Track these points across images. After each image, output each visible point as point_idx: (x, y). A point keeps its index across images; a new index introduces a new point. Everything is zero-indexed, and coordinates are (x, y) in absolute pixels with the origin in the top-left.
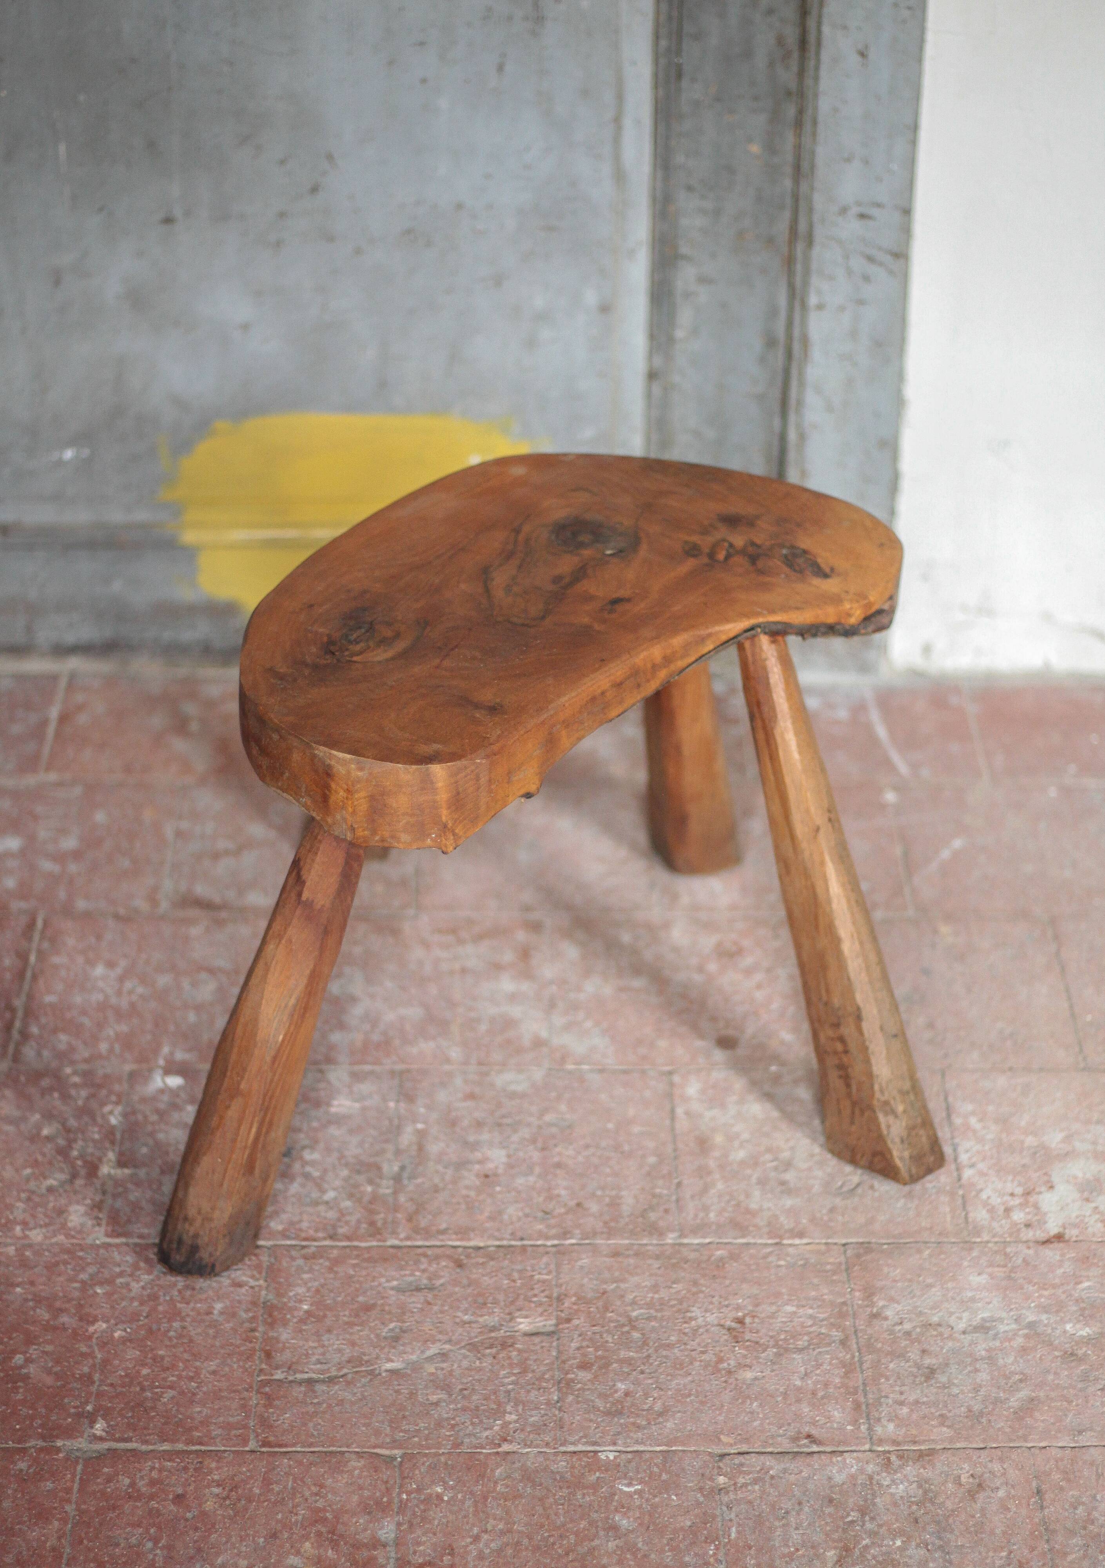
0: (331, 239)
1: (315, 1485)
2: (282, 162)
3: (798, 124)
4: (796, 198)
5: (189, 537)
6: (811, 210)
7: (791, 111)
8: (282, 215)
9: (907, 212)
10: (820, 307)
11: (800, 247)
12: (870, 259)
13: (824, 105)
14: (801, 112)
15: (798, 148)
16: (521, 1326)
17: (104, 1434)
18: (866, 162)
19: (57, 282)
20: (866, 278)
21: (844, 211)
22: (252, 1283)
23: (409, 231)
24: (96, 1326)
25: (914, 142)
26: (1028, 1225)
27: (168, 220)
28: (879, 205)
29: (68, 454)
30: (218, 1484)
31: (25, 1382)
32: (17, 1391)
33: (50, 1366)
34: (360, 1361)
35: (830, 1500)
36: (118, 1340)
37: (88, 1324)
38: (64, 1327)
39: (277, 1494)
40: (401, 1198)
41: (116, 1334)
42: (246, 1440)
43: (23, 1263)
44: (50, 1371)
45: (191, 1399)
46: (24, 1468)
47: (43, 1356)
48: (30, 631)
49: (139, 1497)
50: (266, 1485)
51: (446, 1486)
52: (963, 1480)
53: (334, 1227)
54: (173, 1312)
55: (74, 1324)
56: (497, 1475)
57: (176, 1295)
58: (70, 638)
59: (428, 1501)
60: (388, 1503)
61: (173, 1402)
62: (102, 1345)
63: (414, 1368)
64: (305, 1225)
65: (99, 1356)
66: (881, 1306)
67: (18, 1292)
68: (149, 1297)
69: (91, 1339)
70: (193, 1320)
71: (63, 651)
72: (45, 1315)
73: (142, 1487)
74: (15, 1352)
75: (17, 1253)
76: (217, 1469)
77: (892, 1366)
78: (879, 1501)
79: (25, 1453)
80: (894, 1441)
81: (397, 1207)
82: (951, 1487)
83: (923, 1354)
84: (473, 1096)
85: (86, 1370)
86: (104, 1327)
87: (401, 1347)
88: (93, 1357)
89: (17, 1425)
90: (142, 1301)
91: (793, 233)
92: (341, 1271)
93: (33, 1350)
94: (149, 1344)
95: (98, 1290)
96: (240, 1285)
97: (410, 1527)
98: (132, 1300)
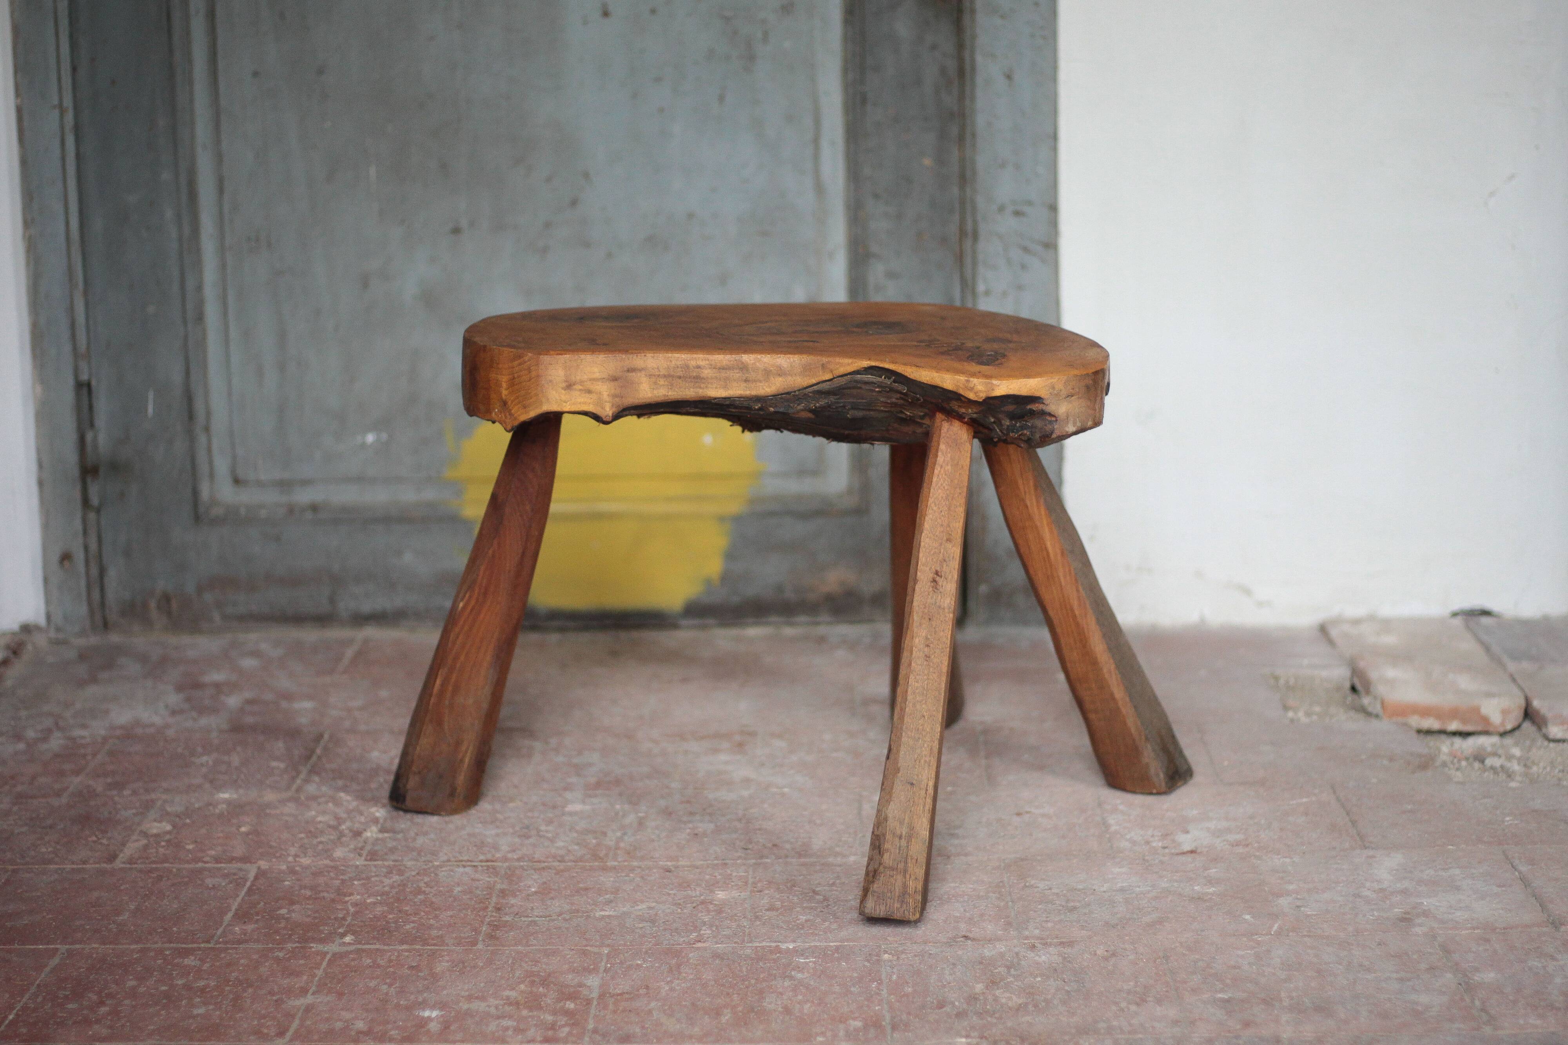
0: (587, 245)
1: (531, 960)
2: (549, 180)
3: (961, 139)
4: (962, 203)
5: (468, 511)
6: (975, 209)
7: (954, 130)
8: (548, 225)
9: (1053, 208)
10: (987, 293)
11: (968, 243)
12: (1026, 250)
13: (981, 120)
14: (963, 128)
15: (962, 160)
16: (719, 895)
17: (352, 942)
18: (1017, 167)
19: (366, 285)
20: (1023, 267)
21: (1001, 209)
22: (488, 879)
23: (650, 238)
24: (352, 897)
25: (1055, 149)
26: (1164, 848)
27: (456, 231)
28: (1030, 203)
29: (370, 438)
30: (448, 961)
31: (287, 919)
32: (280, 923)
33: (310, 913)
34: (578, 911)
35: (981, 963)
36: (371, 903)
37: (345, 896)
38: (324, 898)
39: (498, 965)
40: (622, 845)
41: (368, 901)
42: (474, 943)
43: (292, 871)
44: (309, 916)
45: (430, 927)
46: (281, 955)
47: (304, 909)
48: (332, 600)
49: (379, 966)
50: (490, 962)
51: (645, 961)
52: (1098, 952)
53: (562, 856)
54: (419, 891)
55: (332, 896)
56: (691, 955)
57: (422, 884)
58: (366, 607)
59: (630, 967)
60: (594, 969)
61: (413, 928)
62: (355, 905)
63: (624, 913)
64: (537, 856)
65: (352, 910)
66: (1033, 882)
67: (287, 883)
68: (399, 885)
69: (346, 902)
70: (435, 895)
71: (360, 620)
72: (308, 893)
73: (382, 963)
74: (280, 908)
75: (288, 867)
76: (448, 955)
77: (1040, 907)
78: (1023, 963)
79: (282, 948)
80: (1038, 938)
81: (617, 848)
82: (1086, 956)
83: (1068, 901)
84: (688, 802)
85: (340, 916)
86: (358, 897)
87: (613, 904)
88: (348, 910)
89: (278, 937)
90: (392, 887)
91: (962, 233)
92: (566, 874)
93: (296, 907)
94: (396, 904)
95: (356, 883)
96: (478, 880)
97: (613, 978)
98: (384, 887)
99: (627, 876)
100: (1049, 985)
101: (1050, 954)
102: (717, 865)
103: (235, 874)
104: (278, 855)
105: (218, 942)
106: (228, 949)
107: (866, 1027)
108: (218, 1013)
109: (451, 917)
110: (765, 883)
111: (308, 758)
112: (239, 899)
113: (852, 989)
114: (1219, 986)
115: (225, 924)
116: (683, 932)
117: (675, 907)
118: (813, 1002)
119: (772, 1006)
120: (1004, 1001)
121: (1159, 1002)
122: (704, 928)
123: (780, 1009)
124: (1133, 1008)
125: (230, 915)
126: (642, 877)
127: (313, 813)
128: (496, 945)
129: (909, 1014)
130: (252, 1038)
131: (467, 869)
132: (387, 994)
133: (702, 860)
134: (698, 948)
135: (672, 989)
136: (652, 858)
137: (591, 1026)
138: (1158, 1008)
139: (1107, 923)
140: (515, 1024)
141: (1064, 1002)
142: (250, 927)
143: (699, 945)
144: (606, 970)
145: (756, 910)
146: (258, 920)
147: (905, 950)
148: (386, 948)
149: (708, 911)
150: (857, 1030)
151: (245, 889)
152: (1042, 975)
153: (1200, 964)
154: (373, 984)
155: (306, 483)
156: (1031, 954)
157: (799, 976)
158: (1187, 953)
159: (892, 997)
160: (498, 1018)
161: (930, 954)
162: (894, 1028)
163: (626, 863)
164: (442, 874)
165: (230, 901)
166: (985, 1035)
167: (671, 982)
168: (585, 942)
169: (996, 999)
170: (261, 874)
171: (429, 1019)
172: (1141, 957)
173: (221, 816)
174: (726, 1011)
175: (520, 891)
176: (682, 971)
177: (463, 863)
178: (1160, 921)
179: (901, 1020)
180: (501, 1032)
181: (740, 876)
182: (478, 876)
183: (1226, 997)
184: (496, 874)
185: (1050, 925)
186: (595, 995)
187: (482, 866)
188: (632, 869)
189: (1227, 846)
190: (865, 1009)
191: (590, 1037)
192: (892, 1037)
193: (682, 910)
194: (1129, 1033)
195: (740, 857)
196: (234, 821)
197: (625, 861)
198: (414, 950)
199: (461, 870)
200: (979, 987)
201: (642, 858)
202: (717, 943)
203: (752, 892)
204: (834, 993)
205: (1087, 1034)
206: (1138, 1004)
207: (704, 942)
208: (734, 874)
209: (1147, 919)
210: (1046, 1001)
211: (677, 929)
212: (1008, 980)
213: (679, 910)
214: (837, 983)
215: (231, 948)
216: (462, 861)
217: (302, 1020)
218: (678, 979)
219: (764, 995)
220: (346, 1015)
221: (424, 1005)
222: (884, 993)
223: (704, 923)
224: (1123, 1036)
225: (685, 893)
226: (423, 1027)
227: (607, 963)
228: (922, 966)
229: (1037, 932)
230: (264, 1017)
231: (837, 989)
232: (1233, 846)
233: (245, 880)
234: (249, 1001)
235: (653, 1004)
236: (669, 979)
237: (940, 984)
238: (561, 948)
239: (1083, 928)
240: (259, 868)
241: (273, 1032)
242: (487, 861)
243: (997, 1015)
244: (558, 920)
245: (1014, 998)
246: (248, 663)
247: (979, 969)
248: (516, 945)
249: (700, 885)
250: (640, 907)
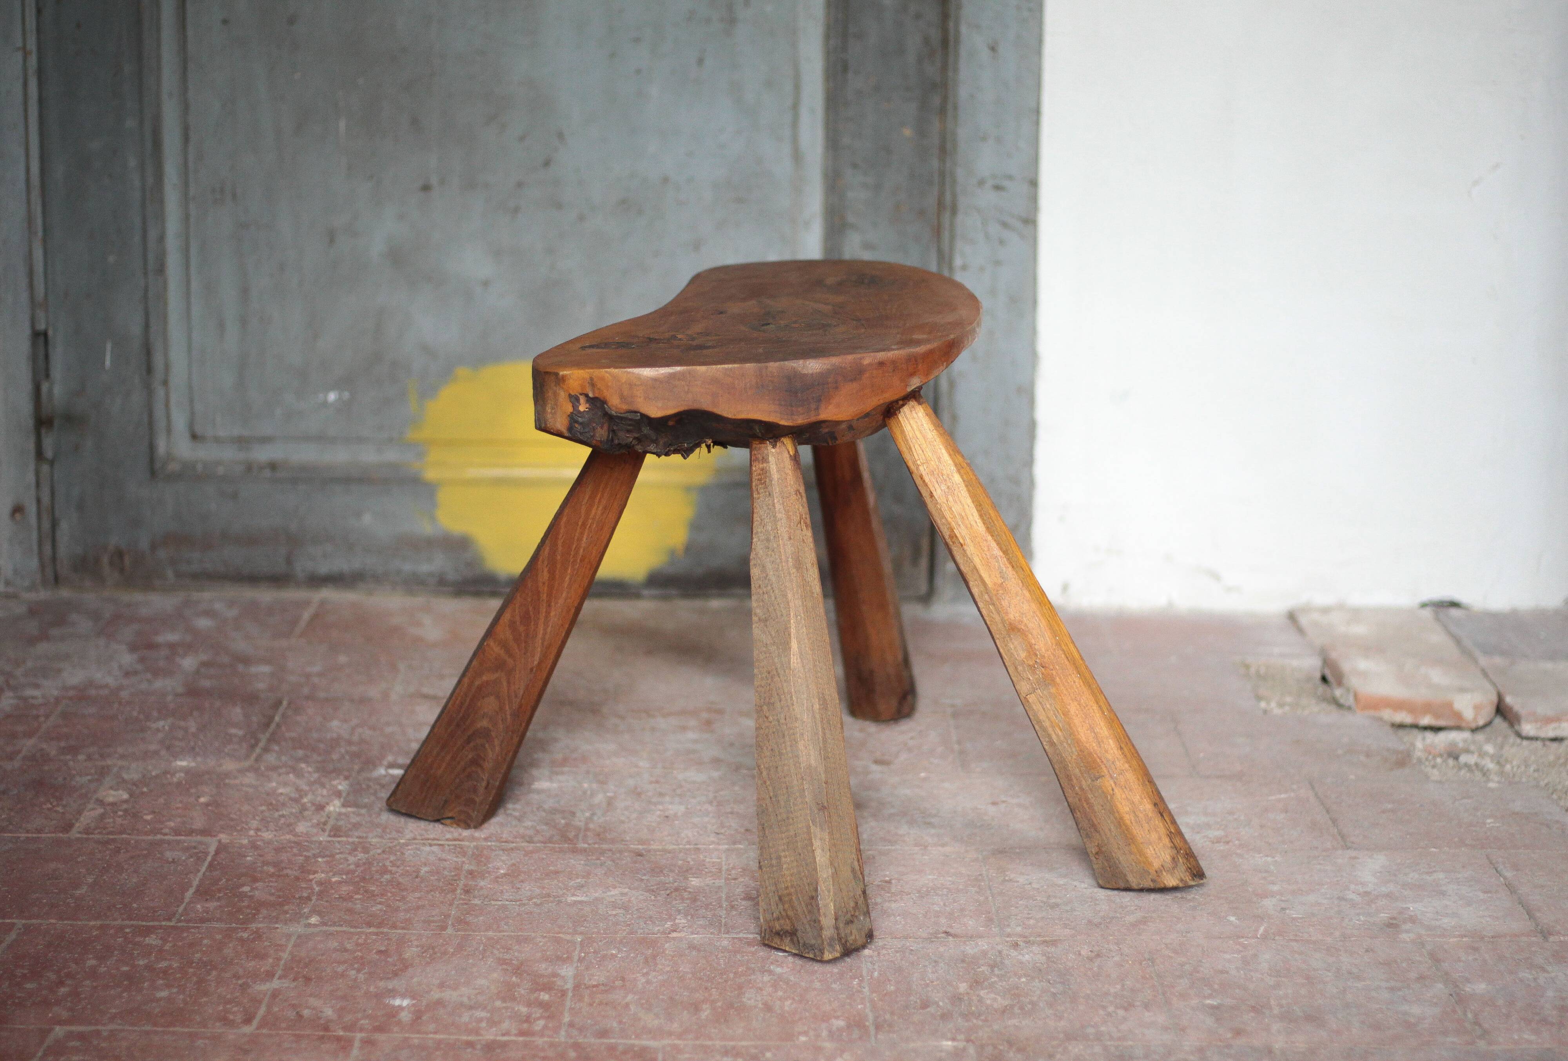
0: (559, 206)
1: (503, 948)
2: (522, 139)
3: (942, 111)
4: (942, 174)
5: (431, 474)
6: (954, 182)
7: (936, 100)
8: (520, 185)
9: (1034, 184)
10: (964, 268)
11: (947, 215)
12: (1005, 225)
13: (963, 92)
14: (945, 99)
15: (943, 132)
16: (693, 883)
17: (317, 923)
18: (999, 140)
19: (332, 241)
20: (1001, 242)
21: (981, 183)
22: (455, 859)
23: (623, 202)
24: (316, 875)
25: (1037, 123)
27: (426, 188)
28: (1010, 178)
29: (332, 397)
30: (417, 946)
31: (251, 897)
32: (243, 901)
33: (273, 891)
34: (549, 895)
35: (963, 961)
36: (335, 882)
37: (309, 874)
38: (287, 875)
39: (469, 951)
40: (591, 826)
41: (334, 880)
42: (444, 928)
43: (254, 846)
44: (273, 894)
45: (397, 910)
46: (245, 935)
47: (267, 886)
48: (289, 561)
49: (346, 950)
50: (460, 948)
51: (620, 950)
52: (1083, 953)
53: (531, 837)
54: (384, 871)
55: (297, 873)
56: (667, 946)
57: (388, 863)
58: (324, 568)
59: (604, 957)
60: (568, 958)
61: (381, 910)
62: (320, 883)
63: (596, 899)
64: (505, 836)
65: (317, 889)
66: (1012, 876)
67: (249, 858)
68: (364, 864)
69: (311, 880)
70: (402, 875)
71: (317, 581)
72: (271, 870)
73: (349, 946)
74: (243, 885)
75: (249, 841)
76: (417, 940)
77: (1021, 902)
78: (1007, 962)
79: (246, 929)
80: (1021, 936)
81: (587, 829)
82: (1071, 956)
83: (1049, 897)
84: (657, 782)
85: (305, 895)
86: (323, 875)
87: (585, 889)
88: (312, 889)
89: (241, 917)
90: (357, 865)
91: (941, 205)
92: (536, 856)
93: (259, 885)
94: (362, 884)
95: (320, 860)
96: (445, 860)
97: (587, 969)
98: (349, 865)
99: (598, 859)
100: (1034, 986)
101: (1034, 954)
102: (689, 850)
103: (195, 848)
104: (239, 828)
105: (179, 921)
106: (188, 928)
107: (849, 1027)
108: (181, 997)
109: (419, 898)
110: (739, 870)
111: (268, 725)
112: (200, 875)
113: (834, 986)
114: (1207, 991)
115: (186, 900)
116: (658, 921)
117: (647, 894)
118: (793, 999)
119: (752, 1003)
120: (988, 1002)
121: (1146, 1006)
122: (678, 917)
123: (760, 1006)
124: (1121, 1012)
125: (191, 891)
126: (613, 861)
127: (274, 784)
128: (465, 930)
129: (892, 1013)
130: (218, 1024)
131: (435, 849)
132: (355, 980)
133: (674, 844)
134: (674, 938)
135: (648, 982)
136: (623, 840)
137: (567, 1019)
138: (1147, 1014)
139: (1090, 922)
140: (489, 1015)
141: (1051, 1005)
142: (212, 905)
143: (674, 935)
144: (581, 960)
145: (732, 899)
146: (219, 898)
147: (885, 945)
148: (352, 930)
149: (683, 899)
150: (840, 1030)
151: (206, 864)
152: (1026, 975)
153: (1187, 967)
154: (340, 969)
155: (266, 440)
156: (1014, 953)
157: (779, 970)
158: (1173, 955)
159: (874, 995)
160: (471, 1008)
161: (912, 950)
162: (878, 1027)
163: (596, 846)
164: (409, 853)
165: (191, 876)
166: (972, 1038)
167: (647, 974)
168: (557, 929)
169: (981, 1000)
170: (221, 848)
171: (401, 1008)
172: (1127, 958)
173: (179, 784)
174: (704, 1007)
175: (489, 873)
176: (658, 962)
177: (430, 841)
178: (1144, 921)
179: (885, 1021)
180: (474, 1024)
181: (713, 862)
182: (444, 856)
183: (1215, 1003)
184: (464, 854)
185: (1032, 922)
186: (569, 986)
187: (448, 845)
188: (603, 852)
189: (1207, 843)
190: (848, 1007)
191: (566, 1031)
192: (876, 1038)
193: (655, 897)
194: (1119, 1039)
195: (713, 842)
196: (193, 791)
197: (595, 843)
198: (382, 933)
199: (428, 848)
200: (963, 987)
201: (613, 841)
202: (692, 933)
203: (727, 879)
204: (815, 989)
205: (1076, 1040)
206: (1126, 1009)
207: (679, 932)
208: (708, 860)
209: (1131, 919)
210: (1033, 1003)
211: (651, 917)
212: (993, 980)
213: (653, 897)
214: (817, 978)
215: (194, 927)
216: (428, 839)
217: (269, 1007)
218: (654, 971)
219: (744, 990)
220: (313, 1002)
221: (393, 993)
222: (866, 990)
223: (679, 911)
224: (1112, 1043)
225: (658, 879)
226: (394, 1016)
227: (580, 952)
228: (903, 962)
229: (1019, 929)
230: (229, 1002)
231: (817, 985)
232: (1213, 843)
233: (206, 854)
234: (213, 984)
235: (630, 997)
236: (645, 971)
237: (923, 982)
238: (533, 935)
239: (1065, 926)
240: (220, 841)
241: (239, 1018)
242: (455, 840)
243: (983, 1018)
244: (528, 904)
245: (999, 998)
246: (203, 623)
247: (962, 967)
248: (487, 930)
249: (672, 871)
250: (612, 893)
